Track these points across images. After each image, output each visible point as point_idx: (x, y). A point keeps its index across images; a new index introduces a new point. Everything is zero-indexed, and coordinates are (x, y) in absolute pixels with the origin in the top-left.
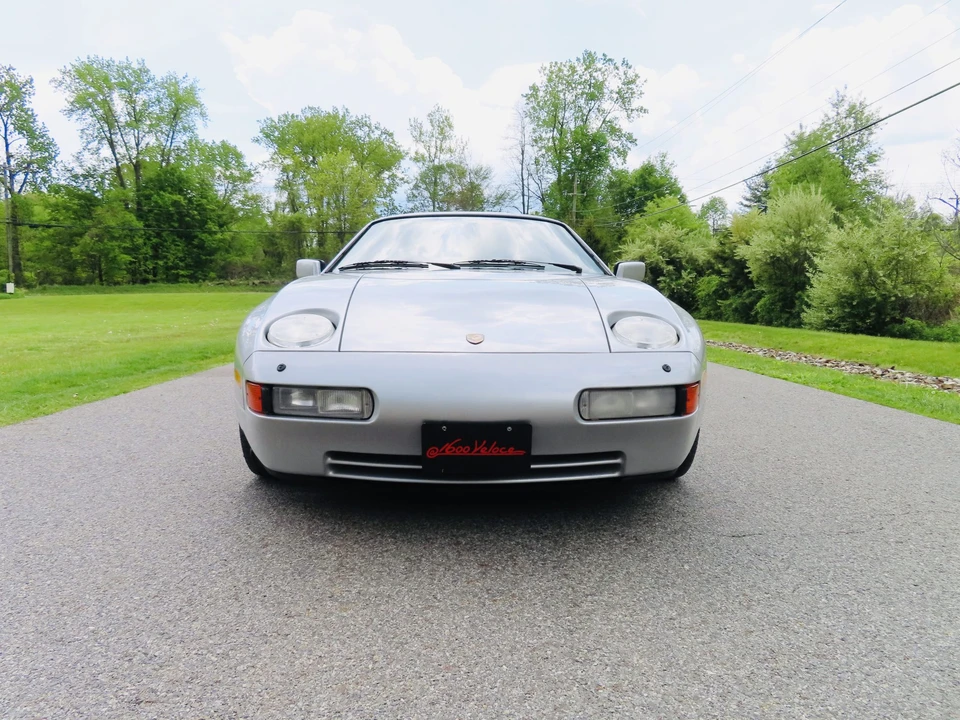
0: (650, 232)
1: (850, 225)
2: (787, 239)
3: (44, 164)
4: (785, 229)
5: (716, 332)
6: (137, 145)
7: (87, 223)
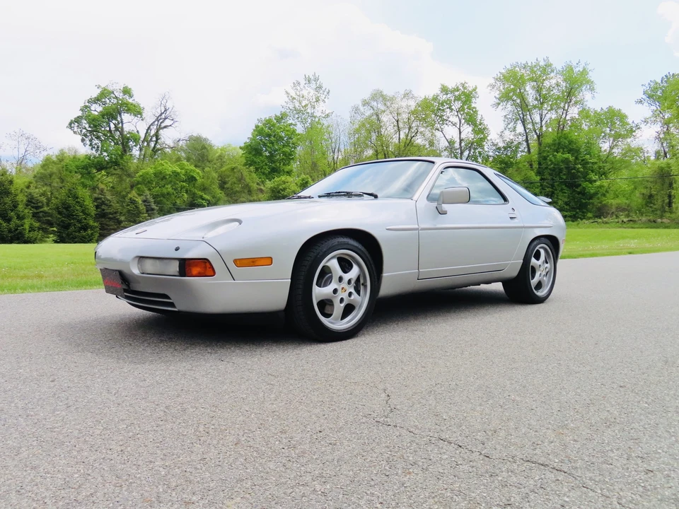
3: (480, 142)
6: (541, 121)
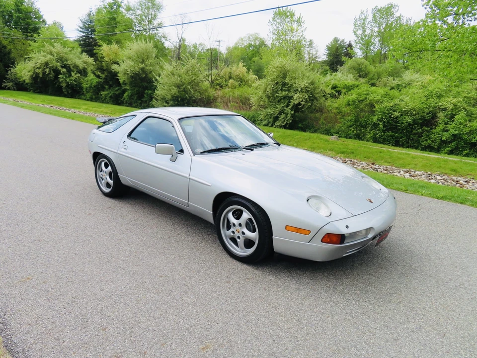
2: (140, 64)
4: (137, 59)
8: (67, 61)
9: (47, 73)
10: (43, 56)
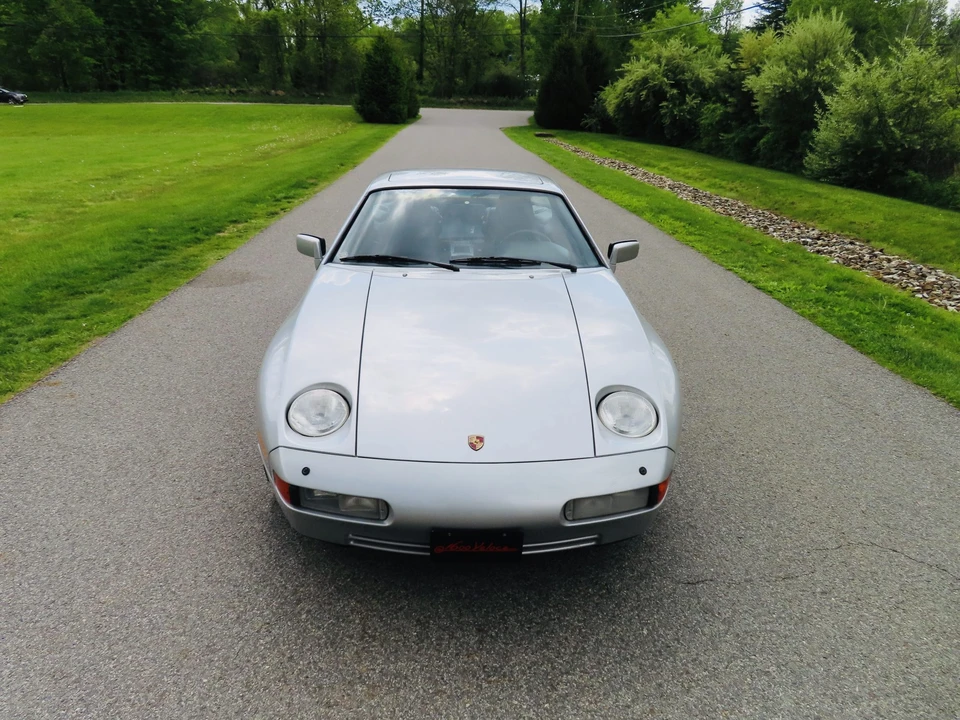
0: (657, 49)
1: (866, 65)
2: (799, 71)
4: (798, 60)
5: (714, 181)
7: (42, 18)
8: (683, 72)
9: (643, 98)
10: (644, 68)
